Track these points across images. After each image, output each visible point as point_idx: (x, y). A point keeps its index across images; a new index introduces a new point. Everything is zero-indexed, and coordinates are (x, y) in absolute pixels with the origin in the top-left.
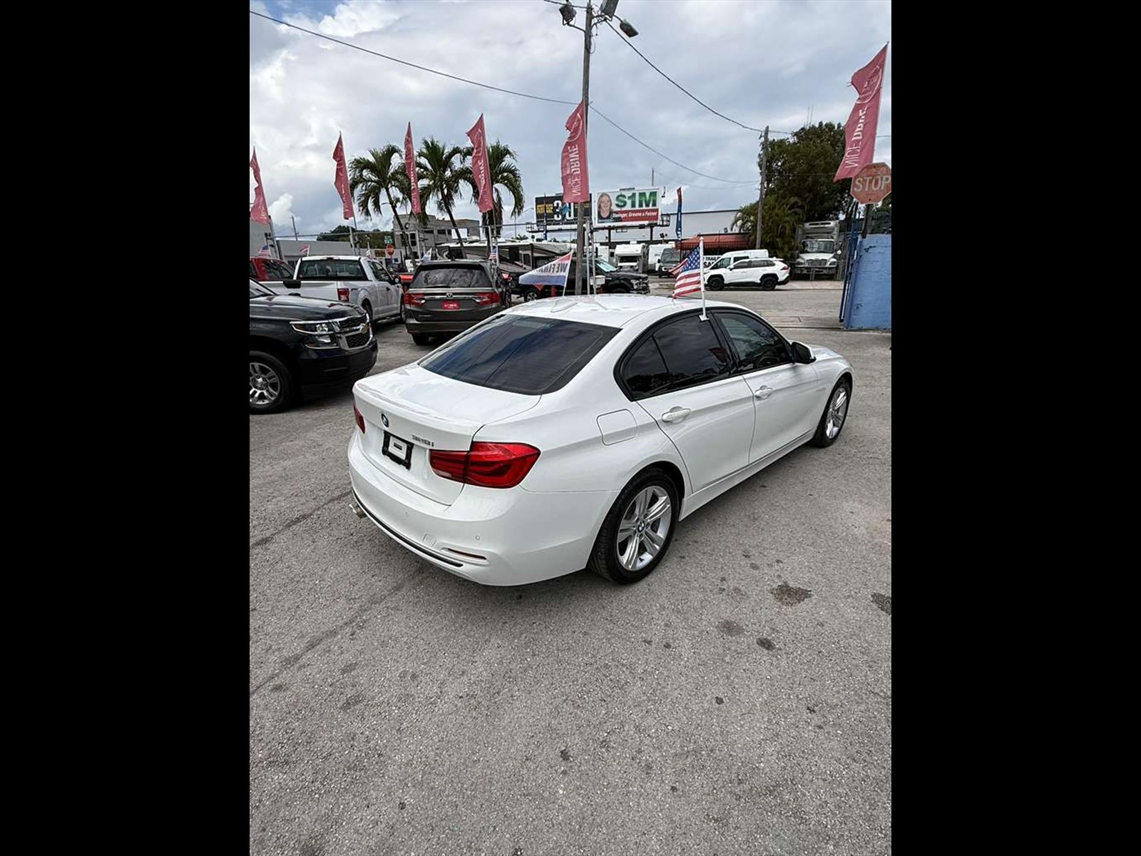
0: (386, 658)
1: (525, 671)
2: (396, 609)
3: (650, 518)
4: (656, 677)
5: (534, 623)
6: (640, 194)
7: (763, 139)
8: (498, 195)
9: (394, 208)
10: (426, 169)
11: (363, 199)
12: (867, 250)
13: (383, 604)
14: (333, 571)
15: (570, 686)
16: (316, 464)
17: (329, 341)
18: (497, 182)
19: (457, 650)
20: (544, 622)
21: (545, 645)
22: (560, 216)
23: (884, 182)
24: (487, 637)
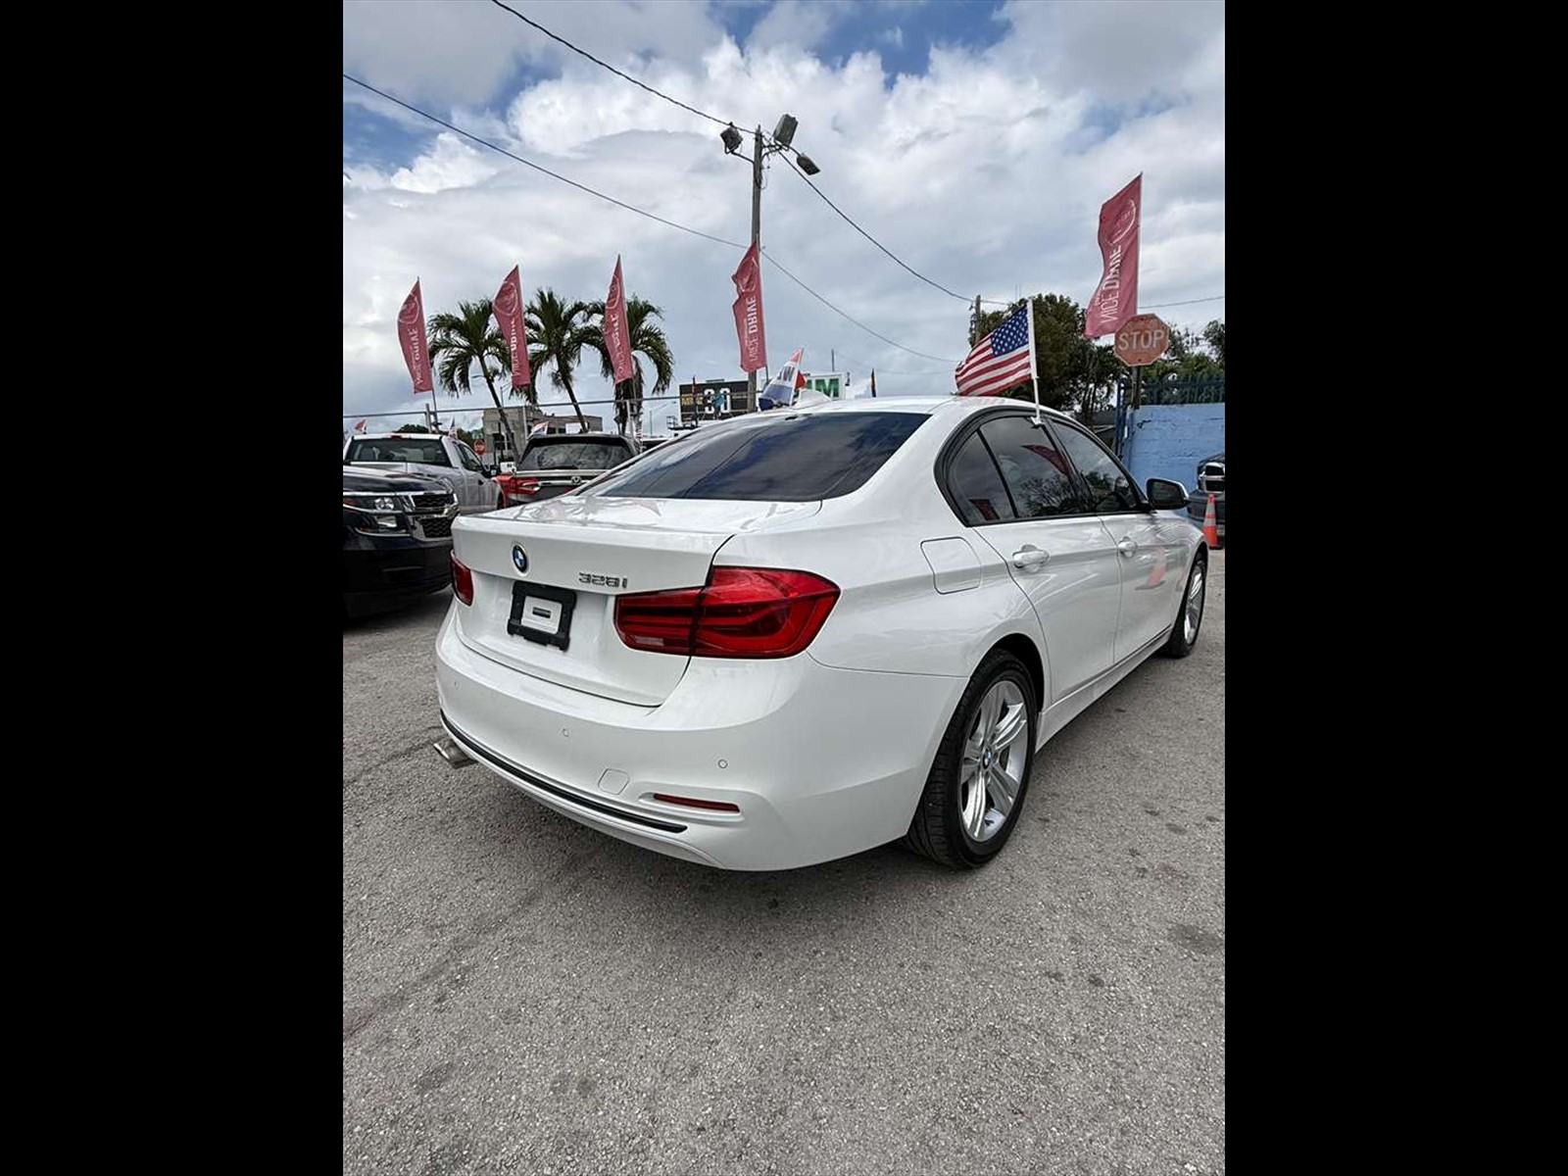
0: (516, 1047)
1: (828, 1054)
2: (530, 940)
3: (998, 744)
4: (1103, 1049)
5: (815, 952)
6: (818, 382)
7: (974, 311)
8: (637, 365)
9: (490, 382)
10: (536, 328)
11: (447, 368)
12: (1140, 426)
13: (502, 934)
14: (397, 875)
15: (935, 1082)
16: (365, 705)
17: (394, 525)
18: (635, 349)
19: (672, 1019)
20: (837, 948)
21: (853, 995)
22: (713, 409)
23: (1156, 338)
24: (728, 987)
